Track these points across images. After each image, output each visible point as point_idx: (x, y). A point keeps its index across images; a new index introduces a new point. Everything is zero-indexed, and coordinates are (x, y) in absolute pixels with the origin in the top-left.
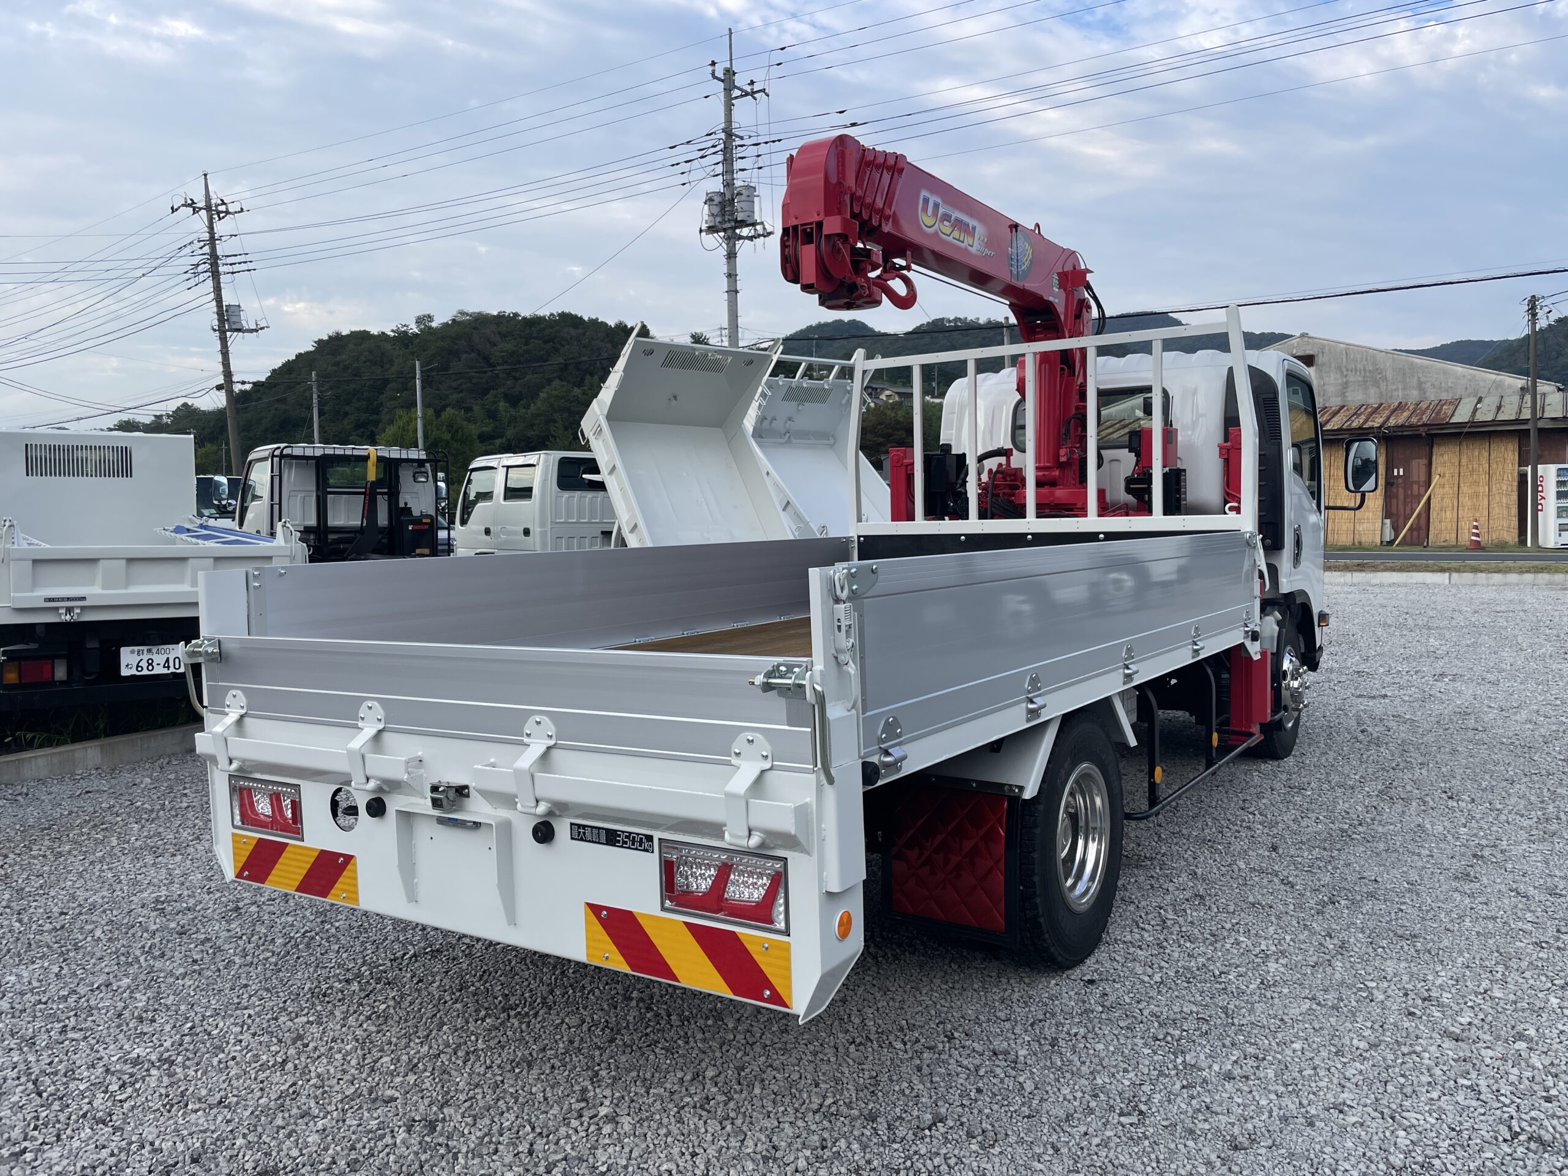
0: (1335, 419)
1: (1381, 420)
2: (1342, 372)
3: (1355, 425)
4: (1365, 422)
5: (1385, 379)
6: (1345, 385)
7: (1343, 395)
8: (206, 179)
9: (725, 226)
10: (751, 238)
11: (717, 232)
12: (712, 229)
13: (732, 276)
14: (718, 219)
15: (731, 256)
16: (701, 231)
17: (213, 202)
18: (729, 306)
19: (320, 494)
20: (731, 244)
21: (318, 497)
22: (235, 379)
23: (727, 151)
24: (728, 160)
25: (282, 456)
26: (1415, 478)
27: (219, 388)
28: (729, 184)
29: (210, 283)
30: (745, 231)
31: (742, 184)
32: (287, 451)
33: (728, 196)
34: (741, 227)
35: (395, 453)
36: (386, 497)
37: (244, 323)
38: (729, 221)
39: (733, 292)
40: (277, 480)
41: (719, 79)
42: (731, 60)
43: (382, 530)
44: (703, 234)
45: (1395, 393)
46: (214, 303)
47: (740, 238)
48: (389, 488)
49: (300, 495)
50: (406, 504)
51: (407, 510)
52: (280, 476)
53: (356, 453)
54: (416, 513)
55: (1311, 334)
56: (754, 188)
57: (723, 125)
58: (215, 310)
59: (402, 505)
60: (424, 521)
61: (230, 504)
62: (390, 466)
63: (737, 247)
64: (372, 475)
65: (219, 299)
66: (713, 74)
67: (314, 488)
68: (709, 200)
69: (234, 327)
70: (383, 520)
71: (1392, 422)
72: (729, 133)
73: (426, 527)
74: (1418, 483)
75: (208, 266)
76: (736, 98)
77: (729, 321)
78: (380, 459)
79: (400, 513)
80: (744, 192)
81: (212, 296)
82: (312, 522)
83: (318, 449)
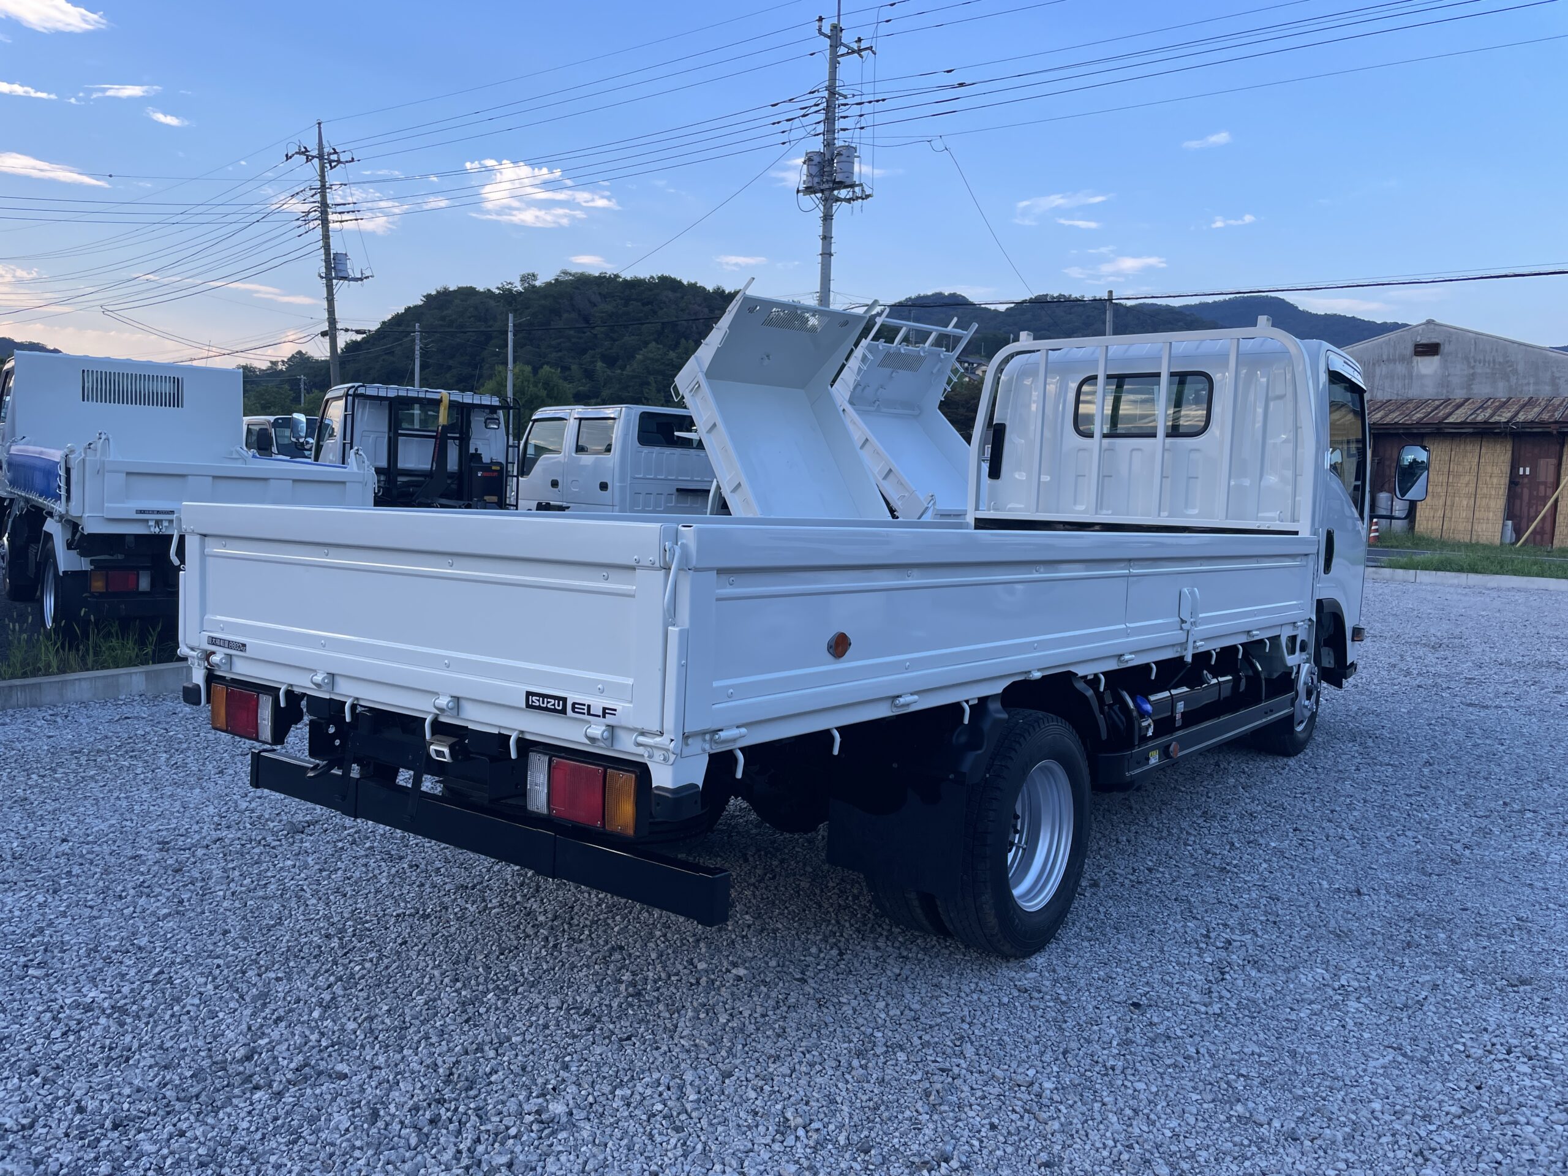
0: (1458, 412)
1: (1509, 415)
2: (1469, 363)
3: (1480, 418)
4: (1491, 416)
5: (1515, 372)
6: (1472, 377)
7: (1469, 387)
8: (320, 128)
9: (823, 187)
10: (849, 200)
11: (815, 192)
12: (809, 190)
13: (826, 238)
14: (816, 180)
15: (827, 218)
16: (798, 191)
17: (326, 150)
18: (822, 269)
19: (392, 435)
20: (828, 205)
21: (390, 438)
22: (339, 326)
23: (830, 109)
24: (830, 120)
25: (356, 396)
26: (1542, 479)
27: (324, 334)
28: (829, 144)
29: (319, 230)
30: (843, 193)
31: (842, 144)
32: (361, 391)
33: (828, 157)
34: (839, 189)
35: (468, 398)
36: (457, 442)
37: (350, 271)
38: (827, 181)
39: (827, 254)
40: (349, 420)
41: (826, 36)
42: (839, 15)
43: (451, 475)
44: (801, 194)
45: (1526, 388)
46: (322, 251)
47: (838, 199)
48: (461, 433)
49: (373, 436)
50: (476, 450)
51: (477, 457)
52: (353, 414)
53: (429, 396)
54: (486, 459)
55: (1438, 321)
56: (855, 149)
57: (827, 83)
58: (323, 257)
59: (472, 451)
60: (494, 468)
61: (307, 443)
62: (462, 412)
63: (834, 208)
64: (443, 418)
65: (327, 247)
66: (820, 30)
67: (386, 429)
68: (809, 160)
69: (341, 274)
70: (452, 463)
71: (1521, 417)
72: (832, 91)
73: (495, 474)
74: (1545, 483)
75: (318, 214)
76: (842, 55)
77: (822, 284)
78: (453, 405)
79: (470, 459)
80: (844, 152)
81: (321, 243)
82: (383, 463)
83: (392, 391)
